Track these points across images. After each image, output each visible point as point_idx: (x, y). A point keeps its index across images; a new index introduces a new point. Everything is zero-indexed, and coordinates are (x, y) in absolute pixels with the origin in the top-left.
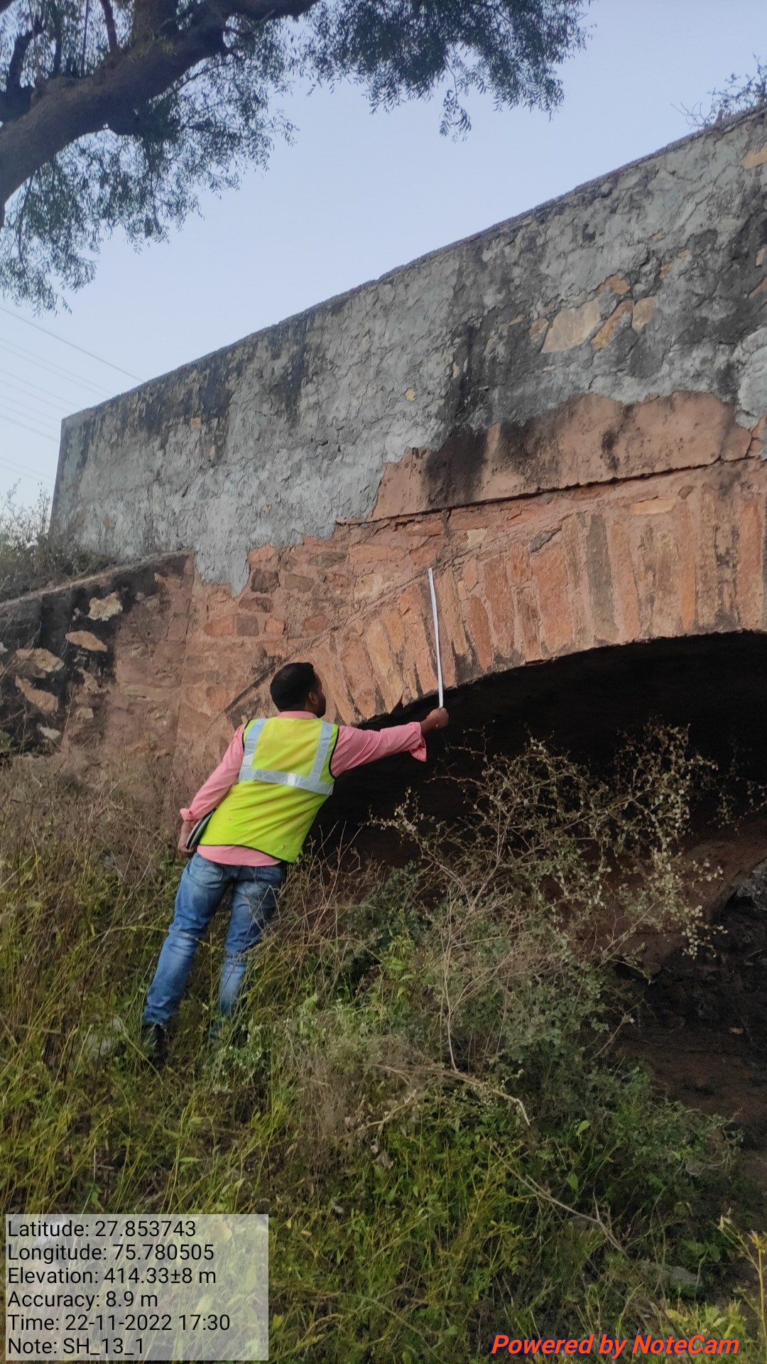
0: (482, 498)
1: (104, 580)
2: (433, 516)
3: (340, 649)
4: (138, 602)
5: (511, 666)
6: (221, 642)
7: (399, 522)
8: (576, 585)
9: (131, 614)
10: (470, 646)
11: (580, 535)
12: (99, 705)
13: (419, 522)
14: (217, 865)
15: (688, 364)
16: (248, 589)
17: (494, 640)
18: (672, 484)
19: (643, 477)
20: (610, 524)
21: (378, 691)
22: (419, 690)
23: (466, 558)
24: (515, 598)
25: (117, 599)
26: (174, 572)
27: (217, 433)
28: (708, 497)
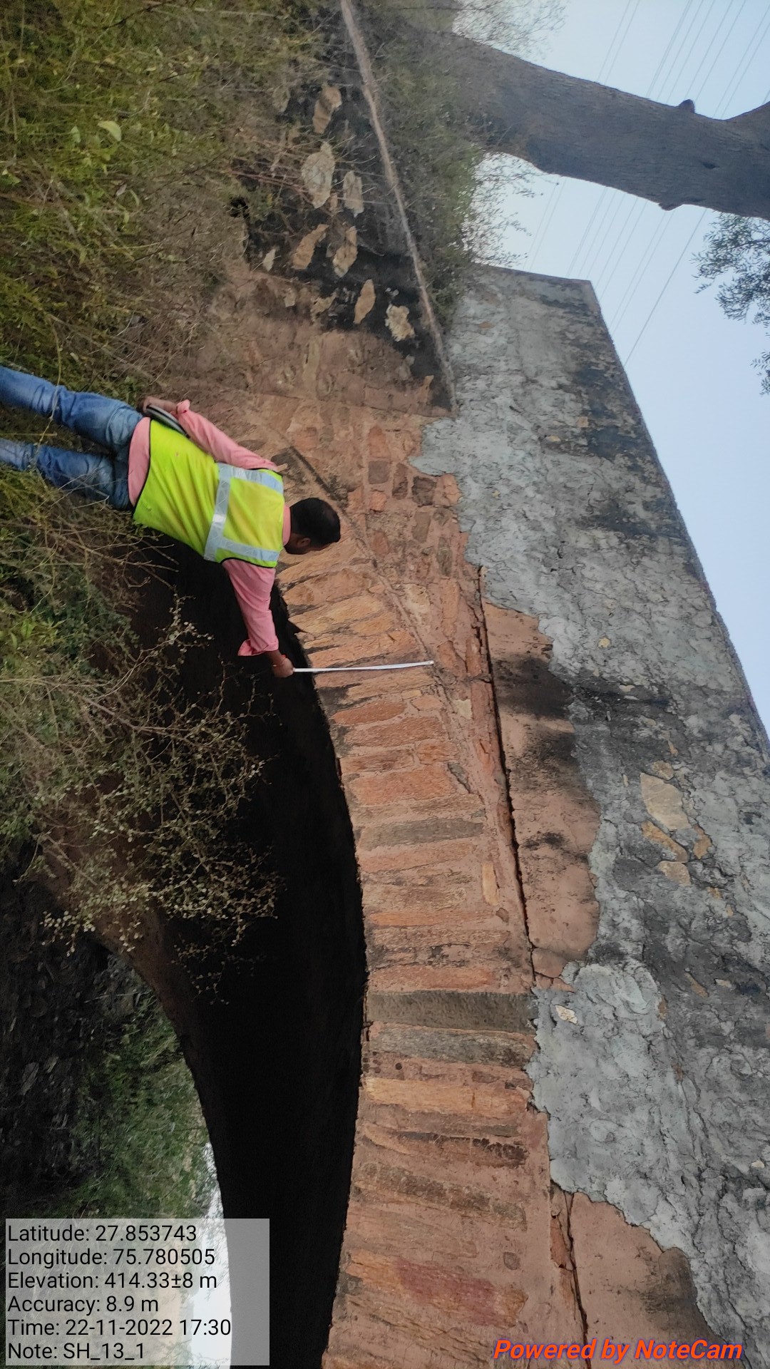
0: (502, 714)
1: (427, 323)
2: (486, 665)
3: (355, 568)
4: (404, 358)
5: (336, 744)
6: (363, 444)
7: (480, 631)
8: (415, 809)
9: (392, 350)
10: (356, 703)
11: (463, 812)
12: (298, 313)
13: (480, 651)
14: (129, 438)
15: (625, 915)
16: (416, 474)
17: (362, 727)
18: (511, 902)
19: (518, 873)
20: (474, 841)
21: (311, 607)
22: (312, 650)
23: (443, 698)
24: (403, 747)
25: (408, 336)
26: (434, 395)
27: (572, 445)
28: (497, 937)
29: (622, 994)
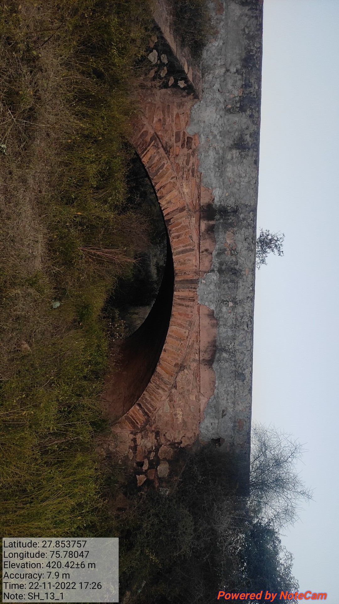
0: (201, 221)
1: (190, 83)
2: (199, 207)
3: (172, 181)
4: (184, 91)
5: (169, 234)
6: (174, 124)
7: (199, 197)
8: (183, 247)
9: (180, 90)
10: (172, 223)
11: (191, 246)
12: (153, 87)
13: (198, 203)
15: (216, 263)
16: (188, 136)
17: (174, 229)
18: (198, 263)
19: (200, 258)
20: (192, 252)
21: (163, 196)
22: (164, 210)
23: (189, 219)
24: (181, 233)
25: (185, 86)
26: (194, 97)
27: (235, 108)
28: (194, 270)
29: (213, 277)
